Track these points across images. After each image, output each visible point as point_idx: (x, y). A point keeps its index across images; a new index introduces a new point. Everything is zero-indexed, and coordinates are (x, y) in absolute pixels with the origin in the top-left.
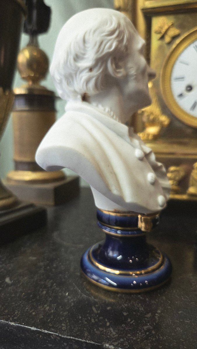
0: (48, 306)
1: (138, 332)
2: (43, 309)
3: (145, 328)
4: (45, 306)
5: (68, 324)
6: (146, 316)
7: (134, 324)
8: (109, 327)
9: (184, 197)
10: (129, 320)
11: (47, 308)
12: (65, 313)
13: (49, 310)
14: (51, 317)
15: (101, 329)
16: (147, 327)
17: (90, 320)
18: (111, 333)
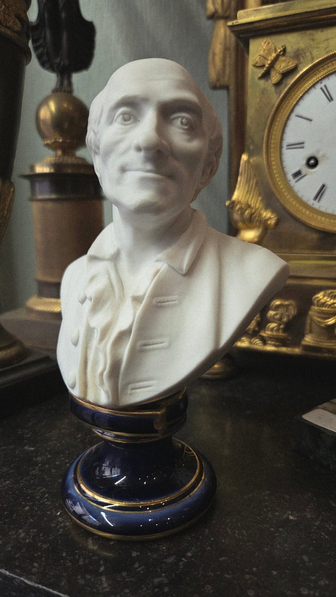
0: (24, 532)
1: (143, 586)
2: (15, 536)
3: (156, 580)
4: (20, 531)
5: (43, 564)
6: (165, 560)
7: (142, 572)
8: (101, 574)
9: (297, 351)
10: (136, 565)
11: (22, 535)
12: (45, 546)
13: (24, 539)
14: (22, 551)
15: (88, 577)
16: (160, 579)
17: (78, 561)
18: (102, 584)
